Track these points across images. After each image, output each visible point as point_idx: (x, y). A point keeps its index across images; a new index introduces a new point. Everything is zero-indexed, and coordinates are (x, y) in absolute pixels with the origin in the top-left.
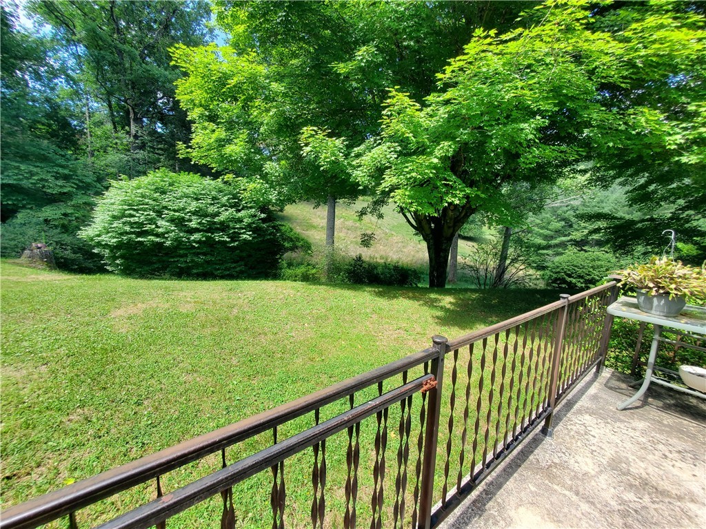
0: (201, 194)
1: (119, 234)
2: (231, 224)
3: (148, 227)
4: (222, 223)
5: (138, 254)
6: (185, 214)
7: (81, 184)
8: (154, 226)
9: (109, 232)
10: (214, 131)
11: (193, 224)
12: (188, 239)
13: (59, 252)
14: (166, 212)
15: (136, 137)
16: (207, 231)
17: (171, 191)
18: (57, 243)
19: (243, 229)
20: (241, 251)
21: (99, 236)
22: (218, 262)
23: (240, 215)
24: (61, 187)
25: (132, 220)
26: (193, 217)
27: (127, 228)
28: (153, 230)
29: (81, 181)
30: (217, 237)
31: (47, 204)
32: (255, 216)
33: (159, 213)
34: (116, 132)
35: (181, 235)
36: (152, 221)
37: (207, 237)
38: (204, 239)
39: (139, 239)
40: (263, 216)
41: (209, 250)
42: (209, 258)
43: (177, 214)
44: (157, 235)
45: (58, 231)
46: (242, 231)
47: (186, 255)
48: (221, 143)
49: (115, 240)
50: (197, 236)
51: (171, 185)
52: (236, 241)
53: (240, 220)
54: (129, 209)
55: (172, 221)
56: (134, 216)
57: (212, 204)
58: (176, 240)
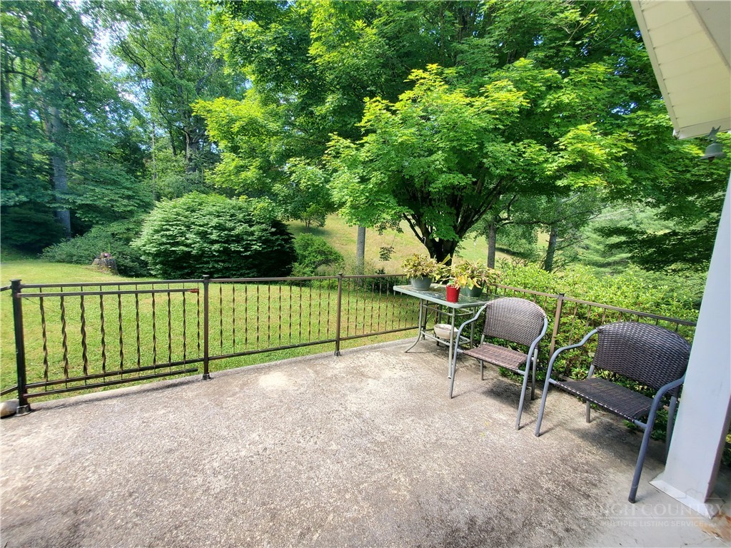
0: (222, 212)
1: (158, 244)
2: (245, 237)
3: (179, 239)
4: (237, 236)
5: (172, 261)
6: (208, 228)
7: (141, 203)
8: (184, 238)
9: (151, 243)
10: (233, 160)
11: (214, 237)
12: (210, 249)
13: (122, 261)
14: (193, 227)
15: (190, 160)
16: (224, 242)
17: (200, 209)
18: (120, 253)
19: (255, 240)
20: (254, 260)
21: (144, 246)
22: (234, 269)
23: (252, 229)
24: (125, 206)
25: (168, 233)
26: (214, 231)
27: (164, 240)
28: (183, 242)
29: (141, 201)
30: (233, 247)
31: (115, 220)
32: (266, 230)
33: (188, 227)
34: (175, 155)
35: (205, 245)
36: (182, 234)
37: (224, 247)
38: (222, 249)
39: (173, 249)
40: (273, 230)
41: (227, 258)
42: (227, 265)
43: (201, 228)
44: (187, 246)
45: (121, 243)
46: (254, 243)
47: (208, 262)
48: (240, 169)
49: (155, 249)
50: (216, 247)
51: (200, 204)
52: (249, 251)
53: (252, 234)
54: (166, 225)
55: (198, 234)
56: (169, 230)
57: (230, 220)
58: (201, 249)
